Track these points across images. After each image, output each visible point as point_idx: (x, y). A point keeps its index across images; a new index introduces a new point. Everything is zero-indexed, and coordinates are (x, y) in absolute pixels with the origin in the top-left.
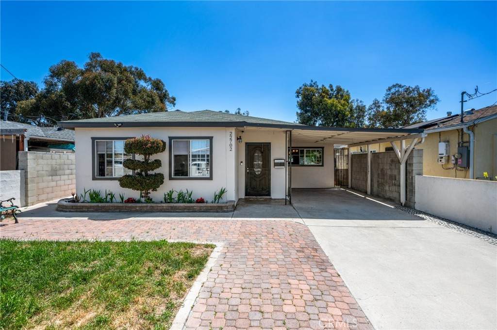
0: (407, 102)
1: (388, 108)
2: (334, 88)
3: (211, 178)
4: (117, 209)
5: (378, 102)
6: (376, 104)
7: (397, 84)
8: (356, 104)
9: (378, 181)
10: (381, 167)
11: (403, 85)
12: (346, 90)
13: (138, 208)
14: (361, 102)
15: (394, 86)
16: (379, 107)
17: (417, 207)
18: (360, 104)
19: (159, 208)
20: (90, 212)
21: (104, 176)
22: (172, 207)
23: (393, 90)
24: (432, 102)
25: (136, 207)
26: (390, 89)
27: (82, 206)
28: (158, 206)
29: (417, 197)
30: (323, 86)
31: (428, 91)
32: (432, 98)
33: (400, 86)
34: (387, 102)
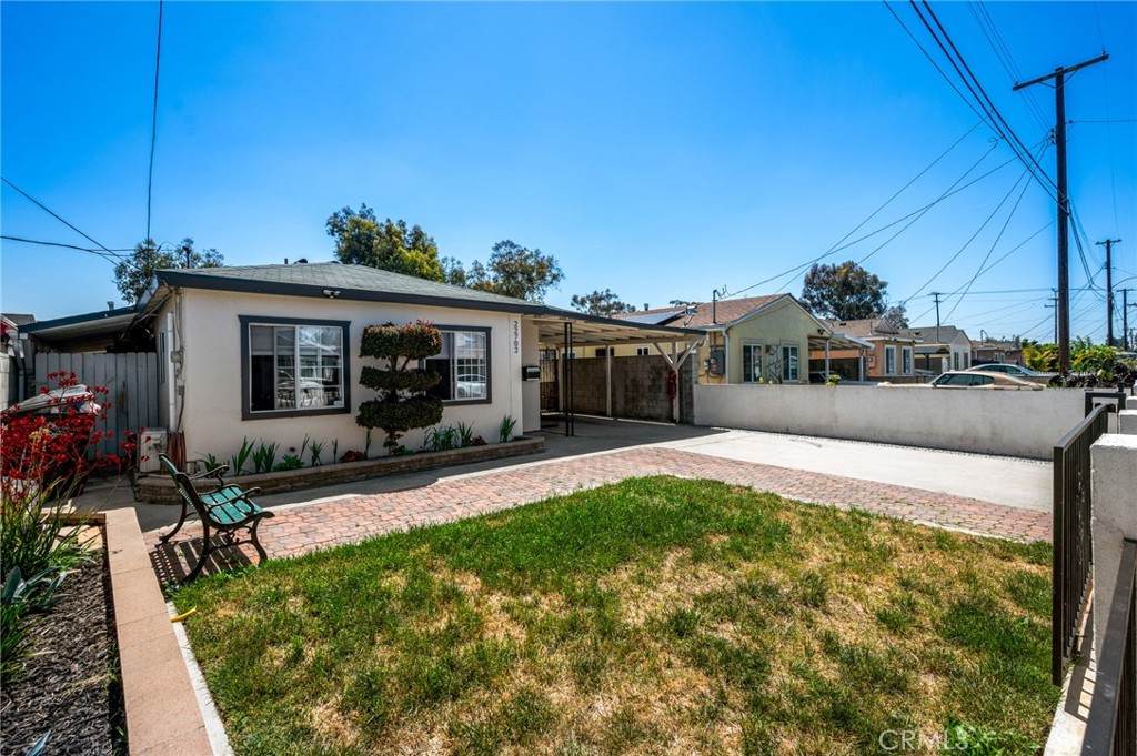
0: (523, 274)
1: (495, 280)
2: (409, 228)
3: (488, 401)
4: (360, 474)
5: (482, 268)
6: (478, 269)
7: (508, 242)
8: (450, 266)
9: (626, 396)
10: (631, 376)
11: (515, 243)
12: (429, 237)
13: (403, 466)
14: (459, 263)
15: (505, 244)
16: (483, 274)
17: (696, 422)
18: (456, 266)
19: (442, 460)
20: (299, 489)
21: (273, 408)
22: (464, 455)
23: (503, 251)
24: (555, 277)
25: (400, 463)
26: (497, 248)
27: (276, 480)
28: (440, 457)
29: (697, 410)
30: (388, 220)
31: (550, 259)
32: (554, 272)
33: (512, 245)
34: (495, 270)
